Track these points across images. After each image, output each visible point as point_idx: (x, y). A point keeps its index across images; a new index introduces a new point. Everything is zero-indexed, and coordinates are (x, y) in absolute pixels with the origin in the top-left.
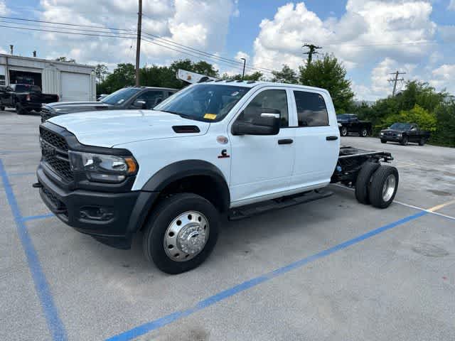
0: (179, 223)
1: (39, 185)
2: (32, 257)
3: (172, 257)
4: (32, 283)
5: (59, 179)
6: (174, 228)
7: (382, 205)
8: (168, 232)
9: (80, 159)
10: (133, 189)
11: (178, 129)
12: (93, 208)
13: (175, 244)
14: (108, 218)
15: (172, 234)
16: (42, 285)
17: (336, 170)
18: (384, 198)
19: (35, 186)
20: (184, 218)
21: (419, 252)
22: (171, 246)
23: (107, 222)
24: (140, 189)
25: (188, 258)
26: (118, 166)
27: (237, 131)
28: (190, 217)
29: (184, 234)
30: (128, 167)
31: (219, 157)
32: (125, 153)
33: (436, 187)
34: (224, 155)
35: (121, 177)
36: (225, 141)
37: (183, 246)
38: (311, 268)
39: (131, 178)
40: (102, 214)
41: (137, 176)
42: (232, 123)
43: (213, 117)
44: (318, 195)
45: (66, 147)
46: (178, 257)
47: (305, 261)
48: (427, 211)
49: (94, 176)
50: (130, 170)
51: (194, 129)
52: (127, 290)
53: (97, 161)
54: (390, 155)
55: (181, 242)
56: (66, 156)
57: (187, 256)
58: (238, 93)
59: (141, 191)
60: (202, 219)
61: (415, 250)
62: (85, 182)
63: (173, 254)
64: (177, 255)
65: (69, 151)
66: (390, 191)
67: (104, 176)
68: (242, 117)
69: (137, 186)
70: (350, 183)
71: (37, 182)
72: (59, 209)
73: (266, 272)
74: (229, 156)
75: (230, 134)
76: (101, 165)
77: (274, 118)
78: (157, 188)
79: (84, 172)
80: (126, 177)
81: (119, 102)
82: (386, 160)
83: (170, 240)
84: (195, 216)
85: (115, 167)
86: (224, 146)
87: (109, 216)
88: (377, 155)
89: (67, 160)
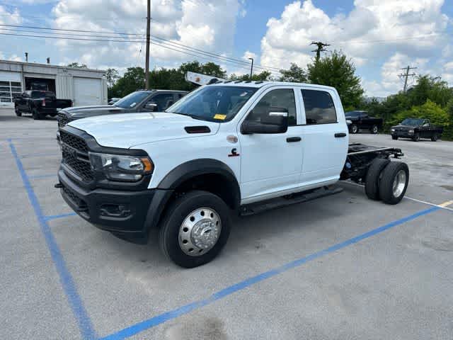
0: (192, 219)
1: (61, 185)
3: (189, 253)
4: (57, 277)
5: (80, 179)
6: (188, 223)
7: (392, 201)
8: (183, 228)
9: (99, 159)
10: (149, 188)
11: (190, 130)
12: (112, 205)
13: (189, 240)
14: (126, 215)
15: (186, 230)
16: (67, 279)
17: (345, 167)
18: (395, 194)
19: (57, 186)
20: (197, 214)
21: (430, 246)
22: (185, 241)
23: (126, 219)
24: (155, 187)
25: (202, 253)
26: (136, 166)
27: (246, 130)
28: (203, 214)
29: (198, 230)
30: (145, 167)
31: (230, 156)
32: (141, 154)
33: (448, 182)
34: (234, 153)
35: (138, 176)
36: (235, 140)
37: (196, 241)
39: (147, 176)
40: (121, 211)
41: (153, 175)
42: (241, 122)
43: (223, 117)
44: (328, 191)
45: (87, 149)
46: (192, 251)
47: (315, 256)
48: (439, 206)
49: (113, 176)
50: (146, 169)
51: (205, 130)
53: (115, 162)
54: (400, 151)
55: (195, 237)
56: (87, 158)
57: (200, 251)
58: (246, 93)
59: (157, 188)
60: (214, 215)
61: (425, 244)
62: (105, 181)
63: (188, 248)
64: (191, 249)
65: (89, 153)
66: (401, 187)
67: (122, 176)
68: (250, 117)
69: (153, 184)
70: (361, 180)
71: (59, 183)
72: (80, 207)
73: (277, 266)
74: (238, 155)
75: (239, 133)
76: (120, 165)
77: (282, 117)
78: (171, 186)
79: (103, 173)
80: (143, 176)
81: (132, 106)
82: (396, 156)
83: (184, 235)
84: (207, 212)
85: (132, 166)
86: (234, 145)
87: (127, 213)
88: (387, 152)
89: (87, 161)
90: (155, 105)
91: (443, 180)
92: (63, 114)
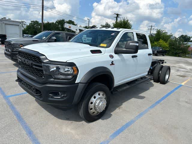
0: (95, 97)
1: (19, 80)
2: (20, 118)
3: (92, 115)
4: (24, 132)
6: (93, 99)
8: (90, 102)
9: (48, 67)
10: (76, 82)
11: (93, 52)
13: (93, 108)
14: (64, 97)
15: (92, 103)
16: (30, 133)
17: (150, 68)
18: (165, 80)
20: (97, 95)
22: (91, 109)
23: (64, 99)
24: (79, 82)
26: (68, 71)
28: (99, 94)
29: (98, 103)
30: (74, 71)
31: (111, 65)
32: (72, 65)
33: (179, 73)
34: (112, 64)
35: (70, 77)
37: (97, 109)
38: (151, 114)
39: (75, 77)
40: (61, 95)
41: (78, 76)
42: (114, 48)
43: (105, 45)
45: (41, 62)
46: (94, 114)
48: (181, 84)
49: (56, 76)
50: (75, 73)
51: (99, 52)
52: (73, 132)
53: (58, 68)
54: (164, 61)
55: (96, 107)
56: (41, 67)
57: (97, 113)
58: (114, 34)
60: (104, 95)
62: (52, 80)
63: (92, 112)
64: (94, 113)
65: (42, 64)
66: (167, 77)
67: (62, 77)
71: (17, 79)
72: (36, 93)
73: (133, 118)
74: (114, 64)
75: (114, 54)
76: (60, 70)
78: (87, 81)
79: (51, 75)
80: (73, 76)
83: (91, 106)
84: (101, 93)
85: (66, 71)
86: (112, 60)
87: (64, 96)
88: (160, 61)
89: (41, 68)
90: (55, 38)
91: (176, 73)
92: (8, 42)
